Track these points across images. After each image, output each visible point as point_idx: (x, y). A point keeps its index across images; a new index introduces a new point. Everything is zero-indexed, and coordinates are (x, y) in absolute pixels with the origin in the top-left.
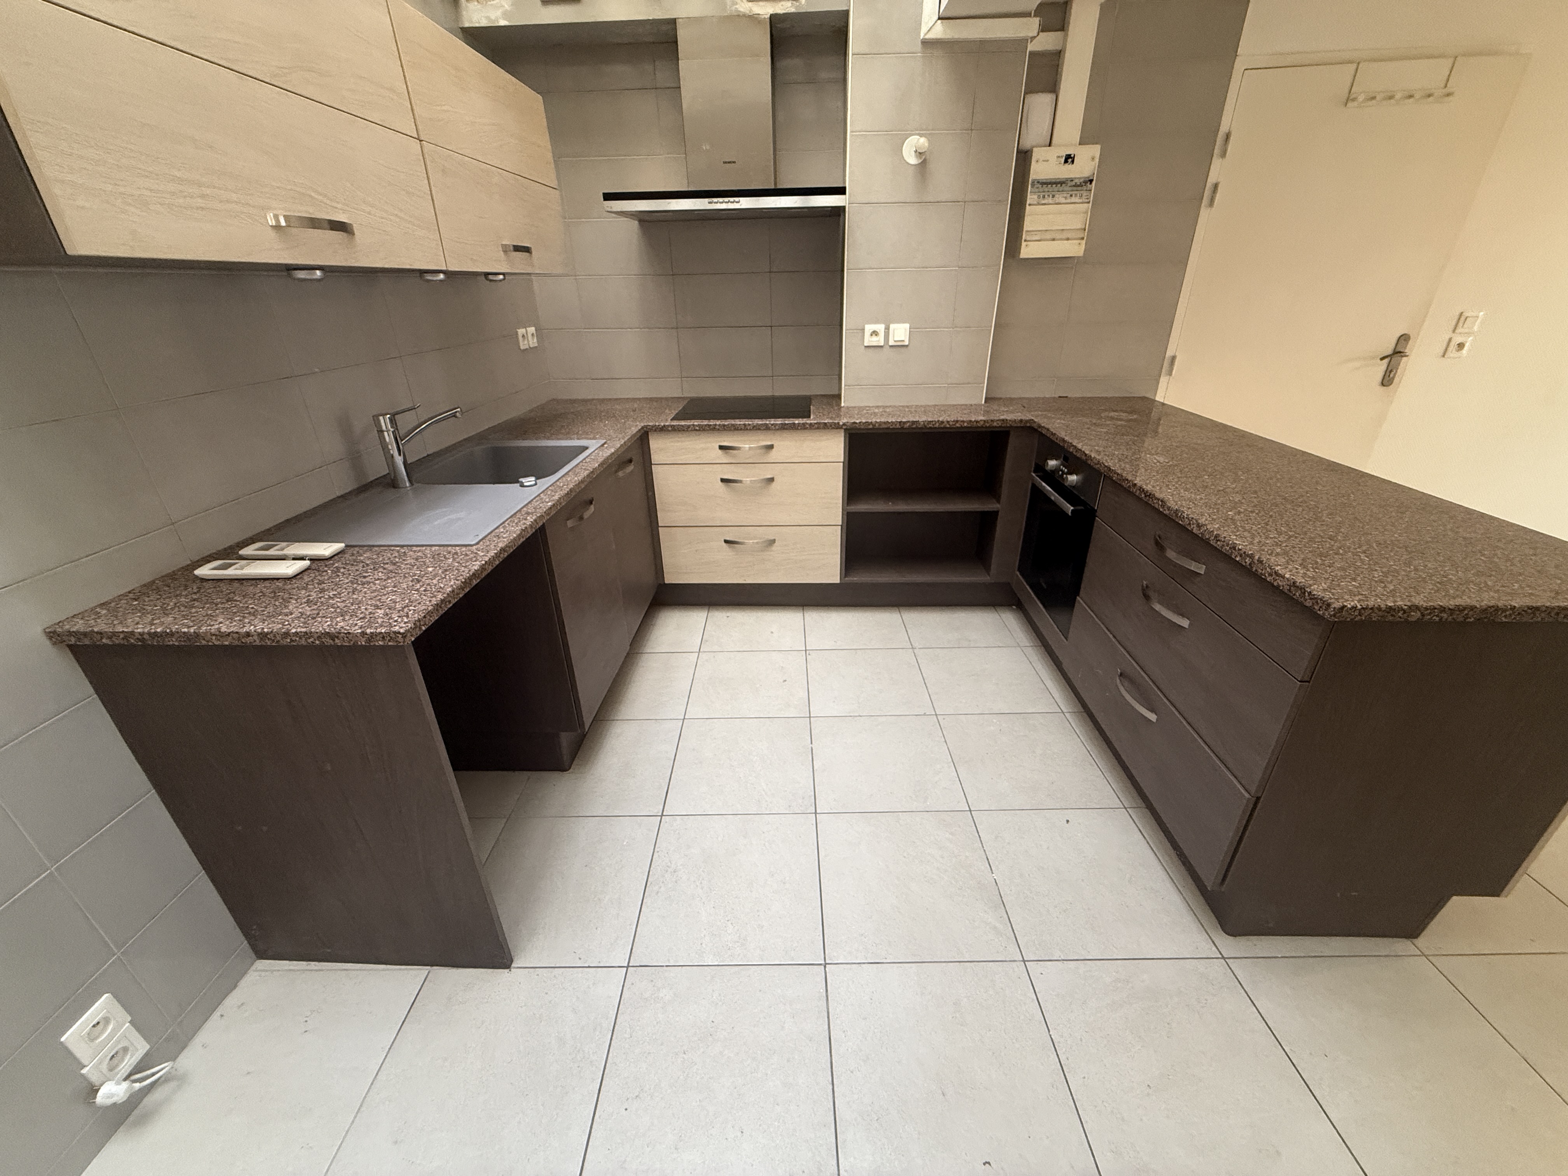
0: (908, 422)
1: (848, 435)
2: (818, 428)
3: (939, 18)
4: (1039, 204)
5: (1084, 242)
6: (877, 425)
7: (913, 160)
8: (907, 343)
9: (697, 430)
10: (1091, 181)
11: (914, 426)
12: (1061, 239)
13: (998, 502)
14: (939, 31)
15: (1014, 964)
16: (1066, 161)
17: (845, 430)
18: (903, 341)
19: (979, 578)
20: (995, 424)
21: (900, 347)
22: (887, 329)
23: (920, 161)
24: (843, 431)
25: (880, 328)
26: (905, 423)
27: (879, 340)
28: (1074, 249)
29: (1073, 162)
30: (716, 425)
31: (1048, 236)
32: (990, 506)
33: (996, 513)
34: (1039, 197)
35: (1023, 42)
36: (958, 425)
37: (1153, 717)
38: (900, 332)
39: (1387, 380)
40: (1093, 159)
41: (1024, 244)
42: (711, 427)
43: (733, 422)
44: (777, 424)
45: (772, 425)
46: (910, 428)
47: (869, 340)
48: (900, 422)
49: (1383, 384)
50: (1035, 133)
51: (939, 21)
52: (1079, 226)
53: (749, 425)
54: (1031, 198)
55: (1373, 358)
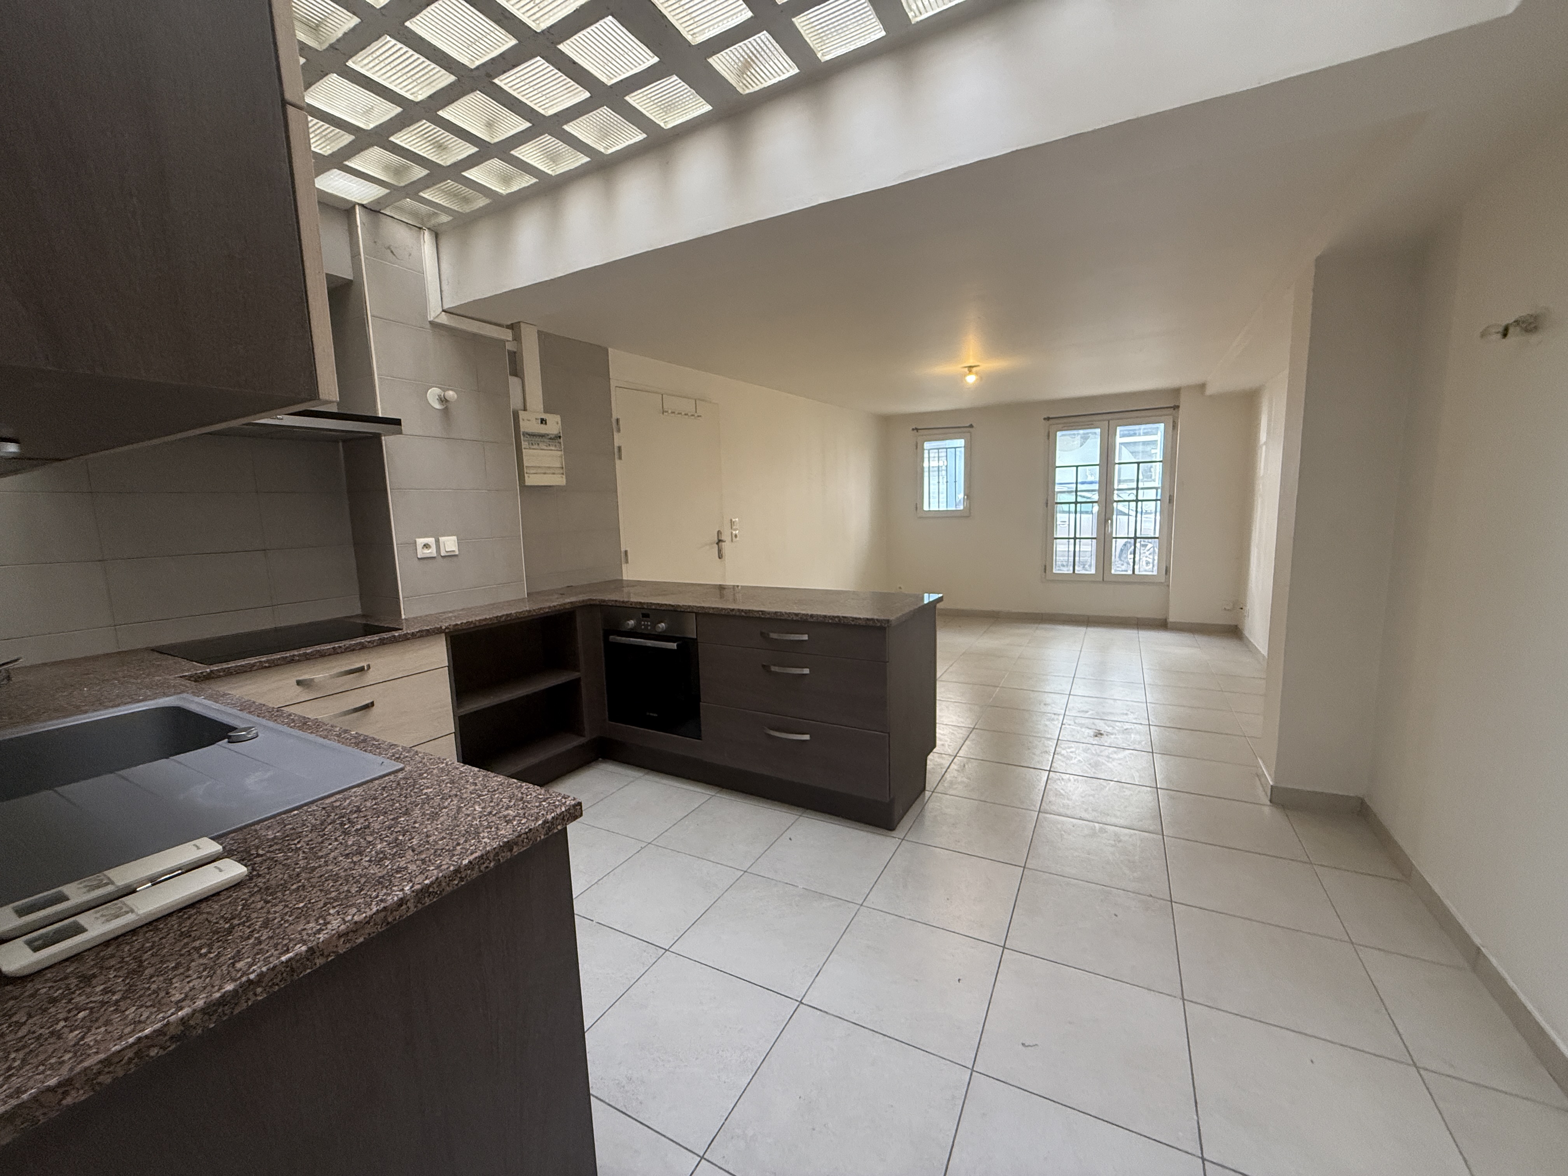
0: (503, 615)
1: (449, 639)
2: (421, 636)
3: (443, 311)
4: (530, 448)
5: (564, 476)
6: (477, 623)
7: (437, 406)
8: (457, 553)
9: (266, 667)
10: (560, 437)
11: (509, 618)
12: (550, 474)
13: (579, 671)
14: (444, 319)
15: (860, 911)
16: (542, 423)
17: (446, 634)
18: (454, 551)
19: (573, 743)
20: (567, 606)
21: (451, 556)
22: (437, 542)
23: (443, 407)
24: (443, 635)
25: (431, 540)
26: (501, 617)
27: (432, 552)
28: (559, 480)
29: (546, 423)
30: (294, 655)
31: (539, 471)
32: (574, 675)
33: (578, 680)
34: (529, 444)
35: (503, 342)
36: (542, 612)
37: (807, 737)
38: (450, 544)
39: (720, 556)
40: (557, 423)
41: (526, 475)
42: (288, 659)
43: (318, 648)
44: (374, 641)
45: (369, 642)
46: (506, 621)
47: (422, 553)
48: (497, 617)
49: (720, 558)
50: (515, 402)
51: (443, 313)
52: (559, 465)
53: (340, 647)
54: (524, 444)
55: (711, 544)
